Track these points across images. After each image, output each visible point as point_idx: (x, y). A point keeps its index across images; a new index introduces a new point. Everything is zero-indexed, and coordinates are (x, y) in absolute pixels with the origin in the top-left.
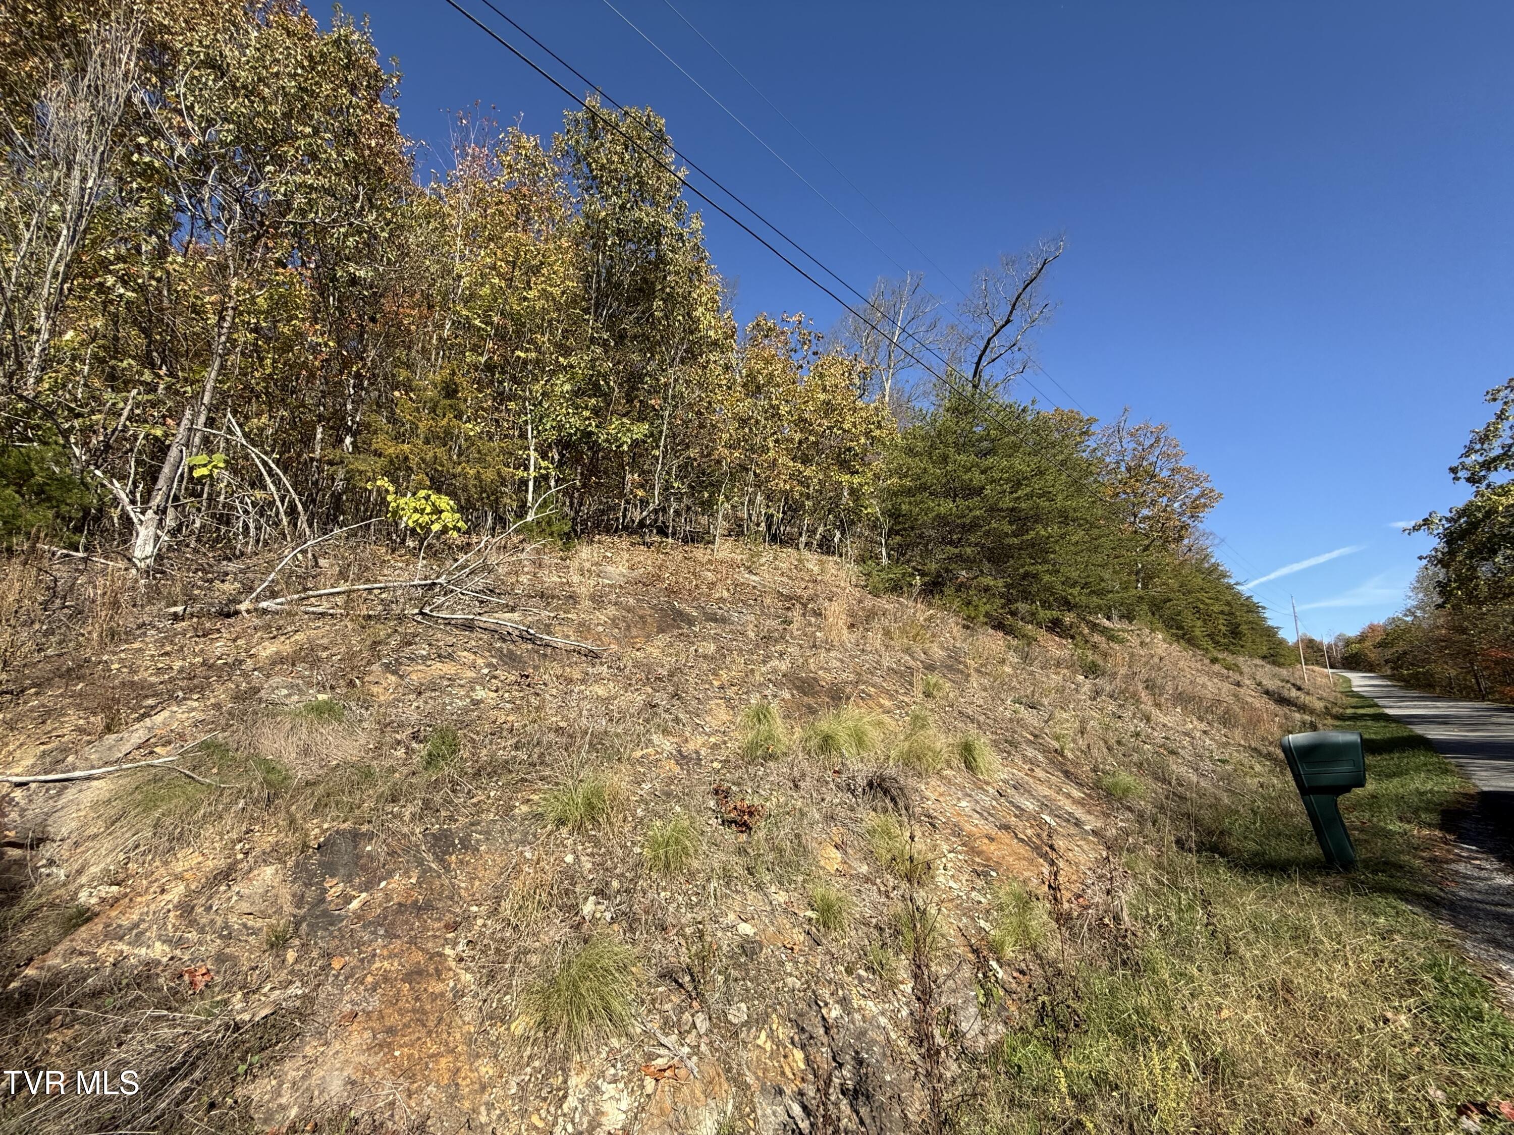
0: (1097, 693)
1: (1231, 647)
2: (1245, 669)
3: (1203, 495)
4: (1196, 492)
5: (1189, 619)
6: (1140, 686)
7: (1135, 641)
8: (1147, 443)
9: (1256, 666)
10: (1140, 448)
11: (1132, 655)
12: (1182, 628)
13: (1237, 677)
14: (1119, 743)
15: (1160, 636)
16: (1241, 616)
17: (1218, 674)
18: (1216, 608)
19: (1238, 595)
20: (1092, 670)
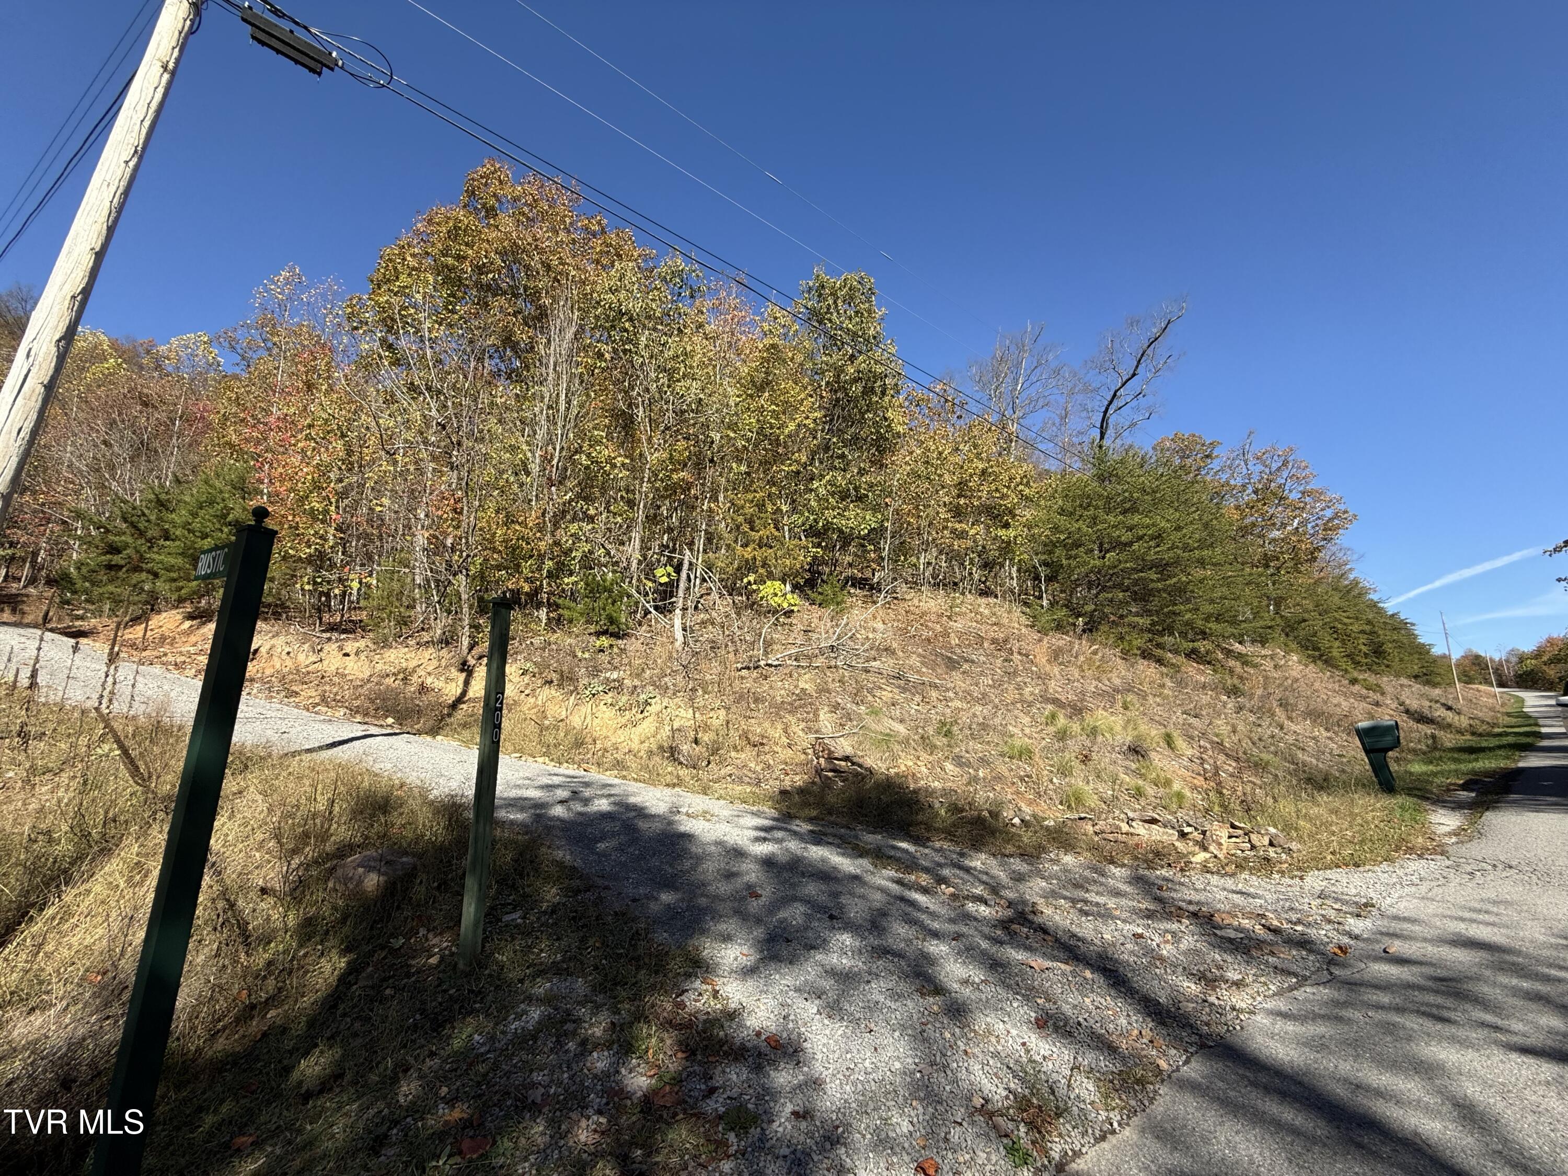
0: (1240, 709)
1: (1375, 667)
2: (1389, 689)
3: (1336, 516)
4: (1329, 513)
5: (1326, 640)
6: (1275, 704)
7: (1268, 665)
8: (1274, 466)
9: (1401, 685)
10: (1267, 471)
11: (1266, 678)
12: (1319, 649)
13: (1377, 697)
14: (1260, 739)
15: (1295, 658)
16: (1384, 635)
17: (1355, 696)
18: (1355, 628)
19: (1380, 612)
20: (1234, 692)
